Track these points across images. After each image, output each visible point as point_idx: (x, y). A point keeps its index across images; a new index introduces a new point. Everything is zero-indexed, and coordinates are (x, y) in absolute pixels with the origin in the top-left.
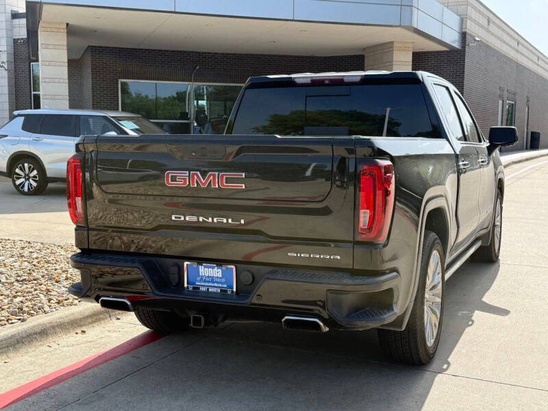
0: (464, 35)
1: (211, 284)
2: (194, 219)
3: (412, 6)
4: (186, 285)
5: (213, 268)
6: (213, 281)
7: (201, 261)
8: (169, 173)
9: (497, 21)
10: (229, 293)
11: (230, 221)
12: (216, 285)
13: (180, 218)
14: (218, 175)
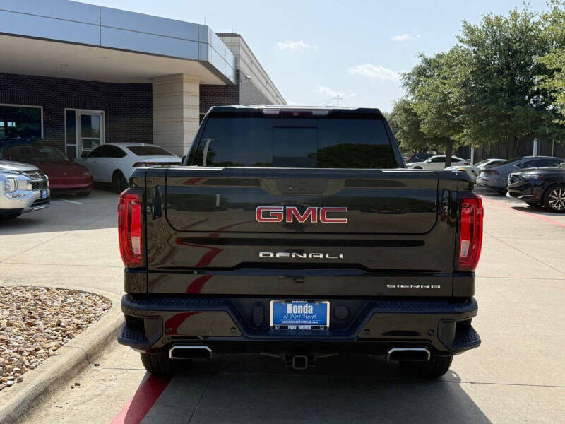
0: (237, 73)
1: (299, 322)
2: (286, 255)
3: (208, 43)
4: (271, 325)
5: (303, 305)
6: (302, 318)
7: (289, 298)
8: (261, 209)
9: (256, 62)
10: (322, 329)
11: (327, 256)
12: (305, 322)
13: (270, 255)
14: (319, 210)
